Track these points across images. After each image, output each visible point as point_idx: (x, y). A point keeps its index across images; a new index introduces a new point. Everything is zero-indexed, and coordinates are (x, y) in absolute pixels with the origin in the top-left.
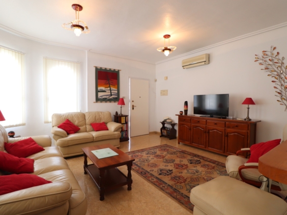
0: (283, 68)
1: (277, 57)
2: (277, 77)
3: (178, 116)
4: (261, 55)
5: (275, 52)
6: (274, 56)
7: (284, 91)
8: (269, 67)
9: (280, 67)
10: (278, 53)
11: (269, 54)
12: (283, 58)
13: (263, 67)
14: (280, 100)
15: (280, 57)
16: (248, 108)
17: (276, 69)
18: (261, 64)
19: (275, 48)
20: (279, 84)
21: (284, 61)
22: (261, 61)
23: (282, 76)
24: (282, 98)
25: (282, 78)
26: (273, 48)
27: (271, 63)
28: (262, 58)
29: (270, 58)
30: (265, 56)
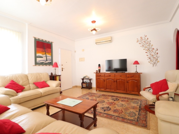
0: (150, 46)
1: (147, 40)
2: (148, 50)
3: (95, 74)
4: (139, 39)
5: (146, 38)
6: (146, 40)
7: (151, 57)
8: (144, 45)
9: (149, 45)
10: (148, 38)
11: (144, 39)
12: (150, 41)
13: (141, 45)
14: (150, 61)
15: (149, 40)
16: (136, 66)
17: (147, 47)
18: (140, 43)
19: (146, 36)
20: (149, 53)
21: (151, 43)
22: (140, 42)
23: (150, 50)
24: (151, 61)
25: (150, 51)
26: (145, 36)
27: (145, 43)
28: (140, 41)
29: (144, 41)
30: (142, 40)
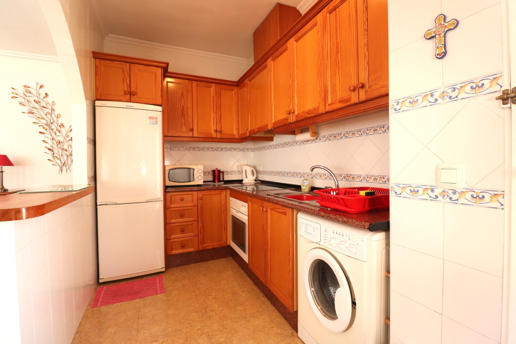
0: (53, 115)
1: (45, 99)
2: (46, 126)
4: (21, 90)
5: (43, 92)
6: (42, 97)
7: (56, 147)
8: (35, 111)
9: (51, 114)
10: (46, 94)
11: (34, 92)
12: (54, 103)
13: (26, 109)
14: (51, 158)
15: (50, 100)
17: (44, 116)
18: (21, 104)
19: (41, 87)
20: (49, 136)
21: (54, 107)
22: (22, 100)
23: (53, 127)
24: (54, 157)
25: (52, 130)
26: (39, 86)
27: (37, 106)
28: (23, 95)
29: (36, 99)
30: (28, 94)
